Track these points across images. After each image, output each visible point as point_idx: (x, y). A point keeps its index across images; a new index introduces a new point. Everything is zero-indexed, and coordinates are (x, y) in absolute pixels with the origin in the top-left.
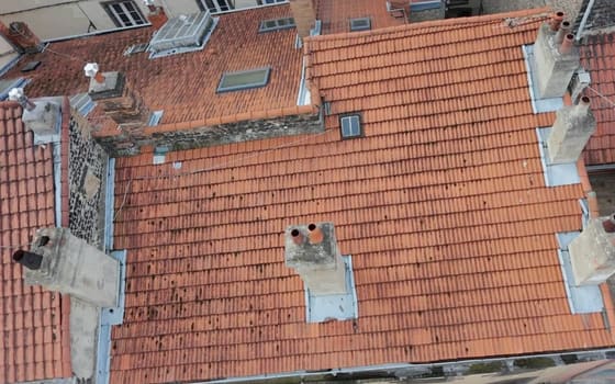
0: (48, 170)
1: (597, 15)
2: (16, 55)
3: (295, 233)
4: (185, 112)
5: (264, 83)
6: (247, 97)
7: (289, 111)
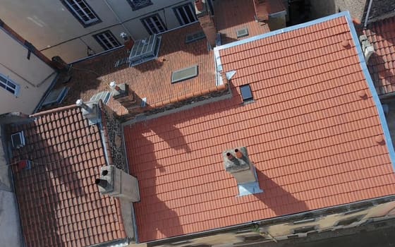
0: (98, 138)
1: (375, 12)
2: (56, 74)
3: (228, 154)
4: (158, 97)
5: (196, 74)
6: (189, 84)
7: (212, 89)
